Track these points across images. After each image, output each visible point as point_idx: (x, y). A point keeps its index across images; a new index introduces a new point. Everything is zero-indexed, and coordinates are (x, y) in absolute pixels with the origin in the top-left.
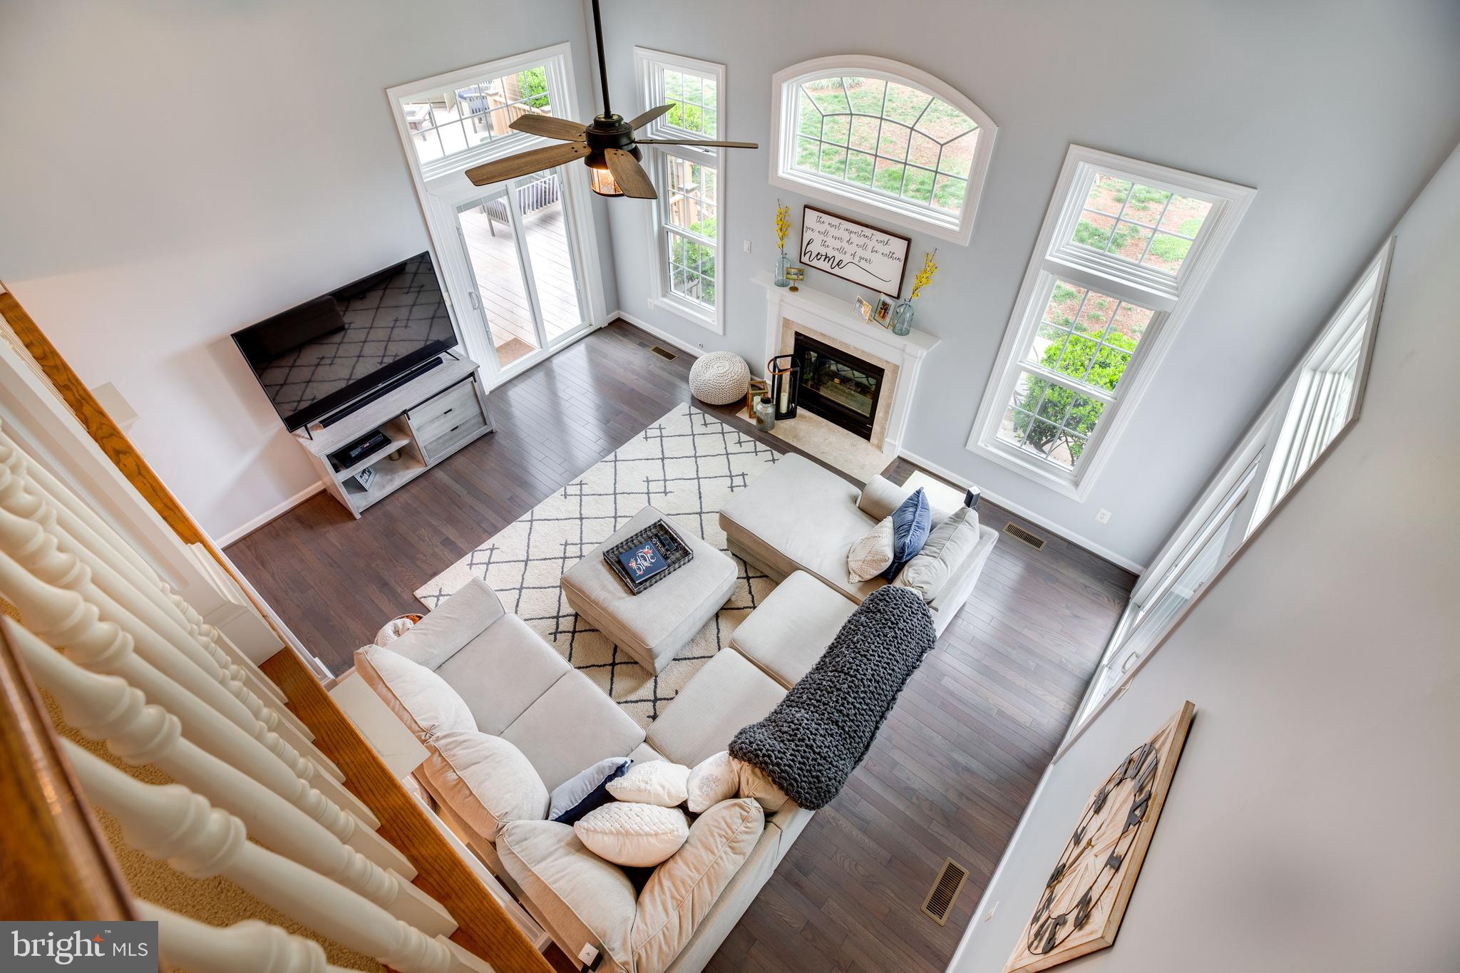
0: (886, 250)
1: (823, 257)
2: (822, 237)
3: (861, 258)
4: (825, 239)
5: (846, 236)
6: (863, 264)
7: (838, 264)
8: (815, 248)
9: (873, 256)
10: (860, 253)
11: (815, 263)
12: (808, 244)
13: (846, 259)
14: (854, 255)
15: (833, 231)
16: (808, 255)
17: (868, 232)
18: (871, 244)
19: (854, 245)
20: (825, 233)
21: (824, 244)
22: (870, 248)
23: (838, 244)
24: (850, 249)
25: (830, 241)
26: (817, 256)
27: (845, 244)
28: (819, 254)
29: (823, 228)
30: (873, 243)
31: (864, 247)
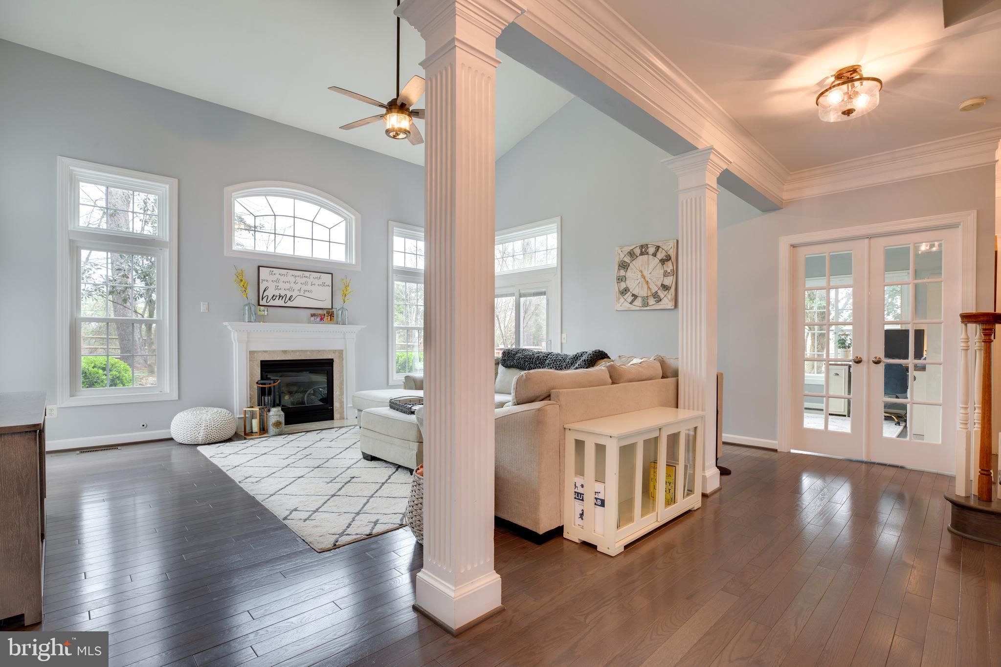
0: (320, 282)
1: (278, 297)
2: (275, 284)
3: (305, 291)
4: (278, 284)
5: (292, 279)
6: (307, 294)
7: (290, 299)
8: (270, 293)
9: (312, 288)
10: (304, 287)
11: (272, 303)
12: (264, 291)
13: (294, 294)
14: (300, 290)
15: (282, 278)
16: (265, 299)
17: (307, 274)
18: (310, 281)
19: (299, 283)
20: (278, 281)
21: (277, 288)
22: (310, 283)
23: (287, 286)
24: (297, 287)
25: (281, 285)
26: (273, 297)
27: (292, 285)
28: (274, 295)
29: (274, 278)
30: (312, 280)
31: (306, 283)
